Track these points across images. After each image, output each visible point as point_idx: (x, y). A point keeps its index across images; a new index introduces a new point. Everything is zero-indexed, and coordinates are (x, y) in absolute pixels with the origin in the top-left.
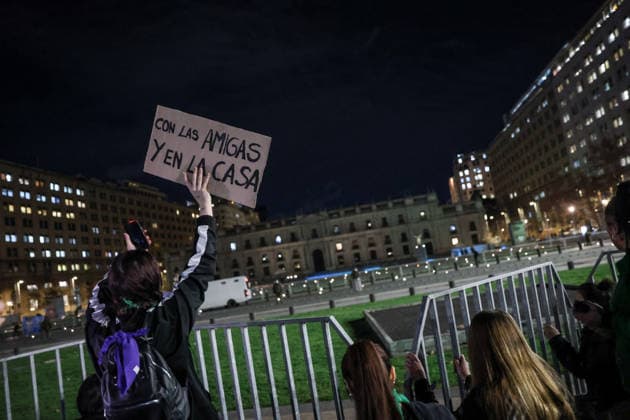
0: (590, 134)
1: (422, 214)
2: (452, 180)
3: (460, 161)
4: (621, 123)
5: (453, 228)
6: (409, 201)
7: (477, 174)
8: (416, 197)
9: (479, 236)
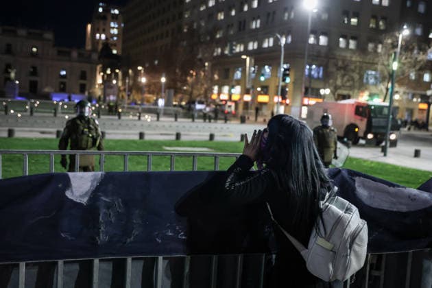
0: (201, 19)
1: (35, 50)
2: (89, 27)
3: (101, 10)
4: (222, 17)
5: (63, 73)
6: (22, 32)
7: (113, 28)
8: (31, 31)
9: (87, 87)
